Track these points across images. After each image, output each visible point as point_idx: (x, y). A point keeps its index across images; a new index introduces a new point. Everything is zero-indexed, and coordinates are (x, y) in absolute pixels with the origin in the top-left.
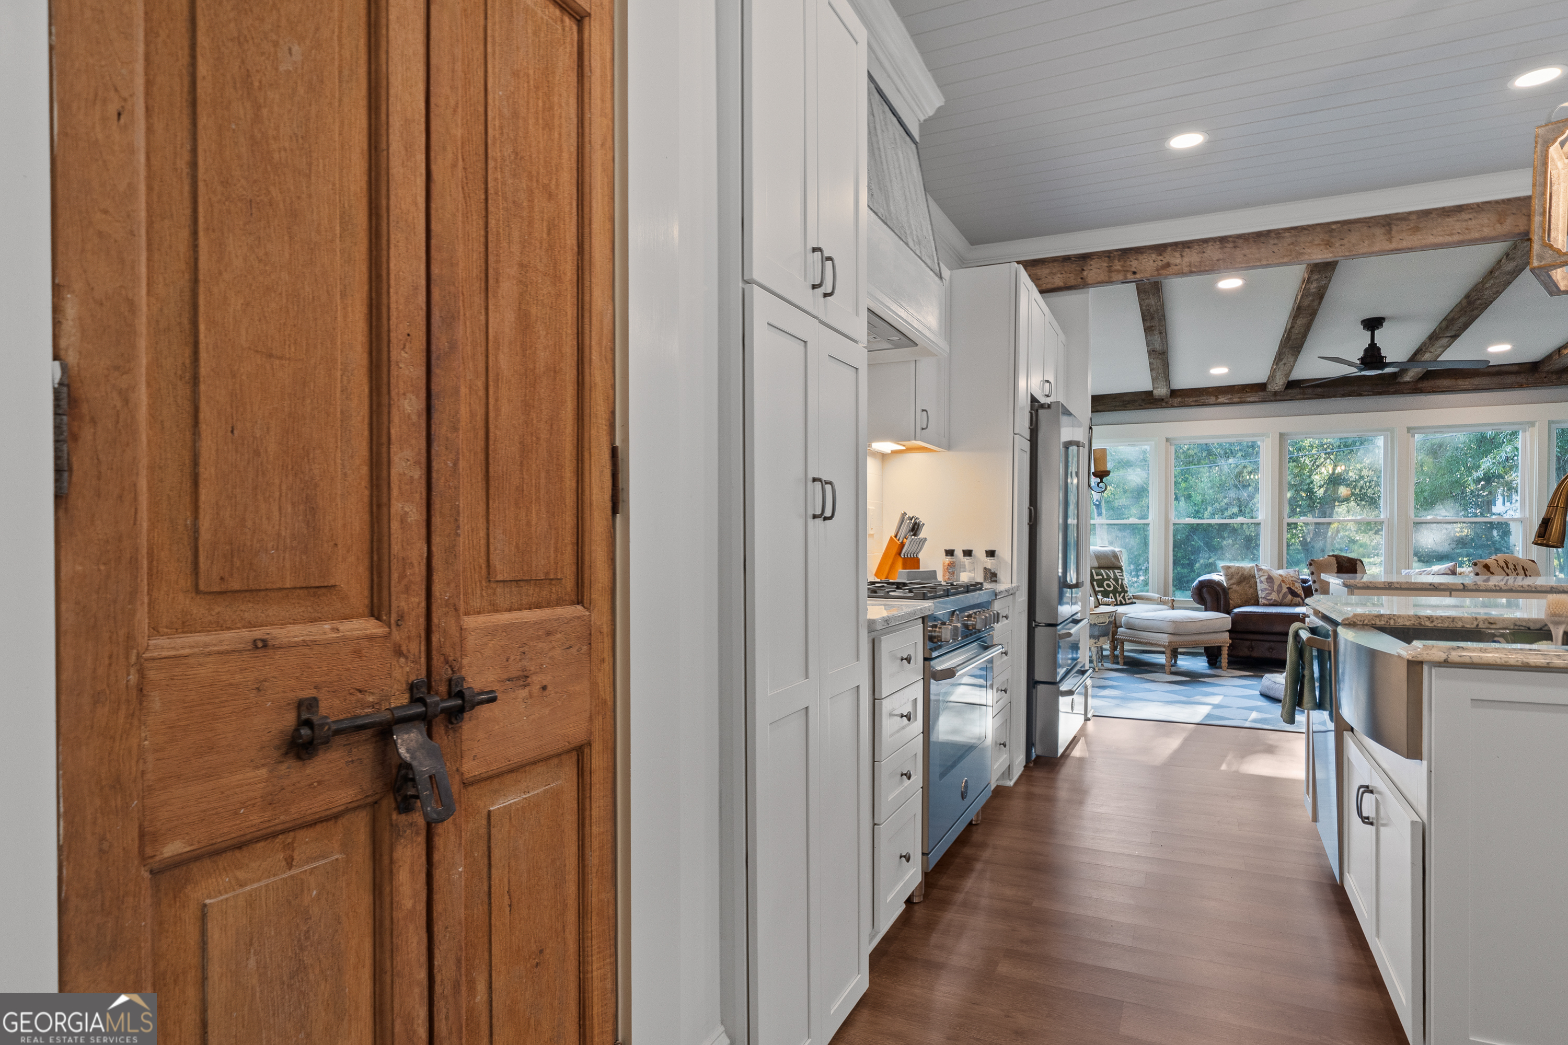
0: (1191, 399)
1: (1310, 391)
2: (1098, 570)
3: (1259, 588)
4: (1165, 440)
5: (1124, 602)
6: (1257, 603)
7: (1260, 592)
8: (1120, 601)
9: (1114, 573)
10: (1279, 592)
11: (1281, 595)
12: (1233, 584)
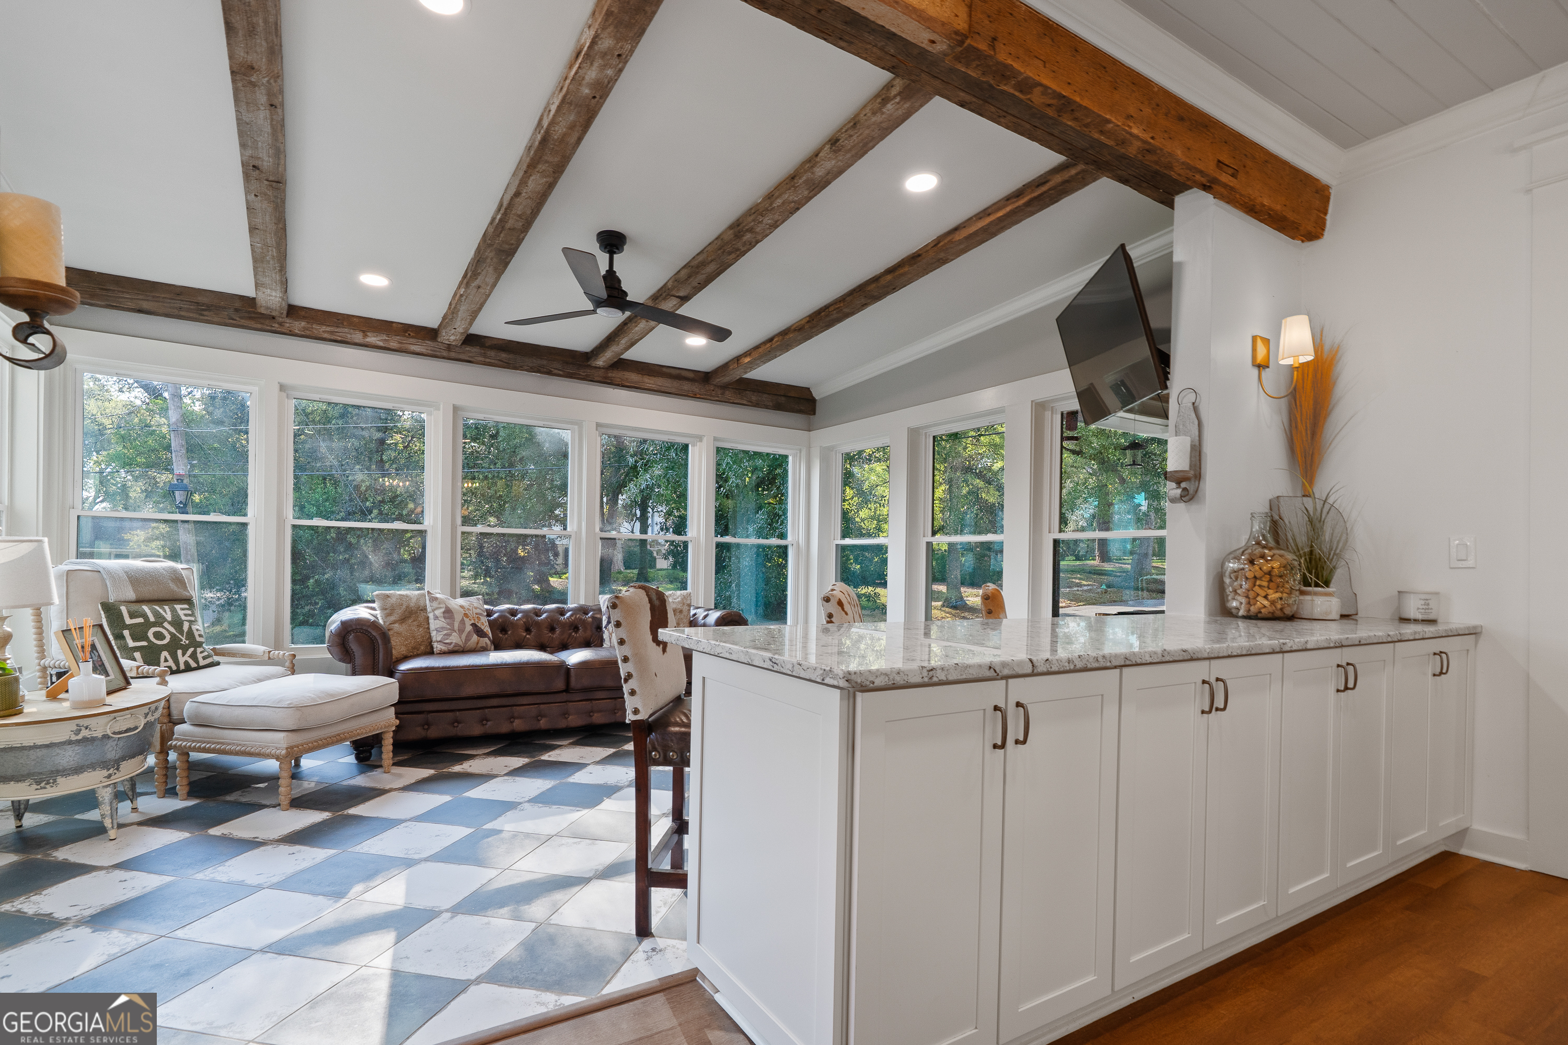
0: (324, 328)
1: (492, 353)
2: (135, 607)
3: (432, 627)
4: (277, 387)
5: (193, 665)
6: (430, 652)
7: (433, 634)
8: (186, 663)
9: (173, 611)
10: (461, 631)
11: (464, 636)
12: (394, 622)
